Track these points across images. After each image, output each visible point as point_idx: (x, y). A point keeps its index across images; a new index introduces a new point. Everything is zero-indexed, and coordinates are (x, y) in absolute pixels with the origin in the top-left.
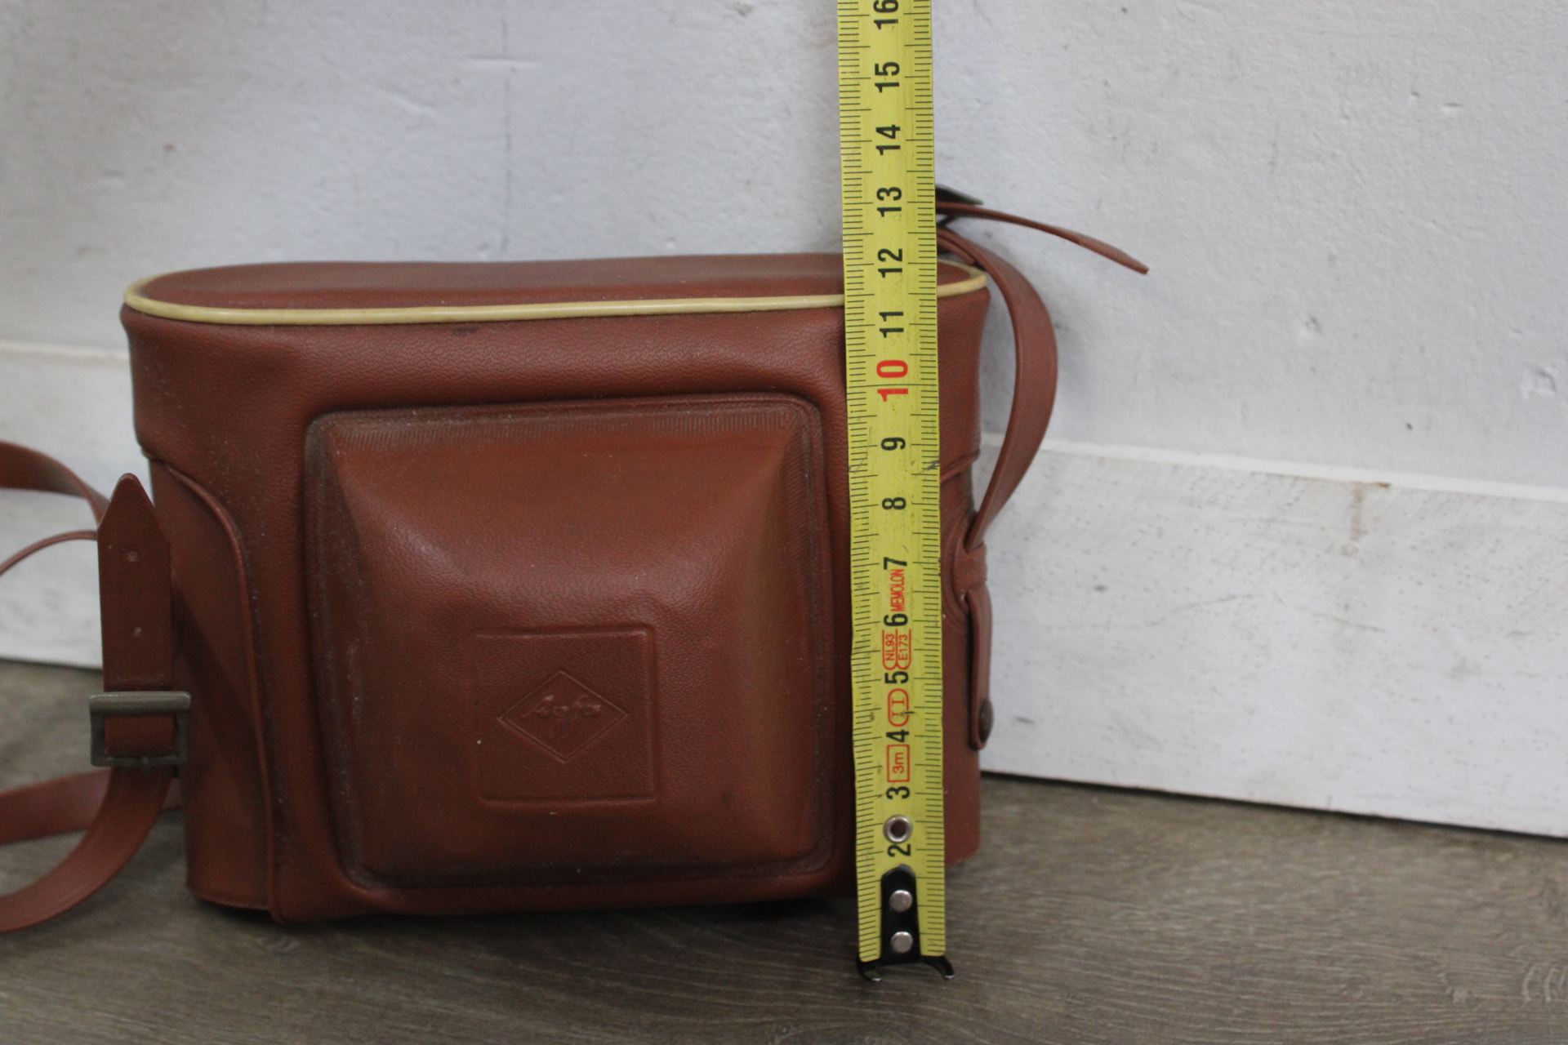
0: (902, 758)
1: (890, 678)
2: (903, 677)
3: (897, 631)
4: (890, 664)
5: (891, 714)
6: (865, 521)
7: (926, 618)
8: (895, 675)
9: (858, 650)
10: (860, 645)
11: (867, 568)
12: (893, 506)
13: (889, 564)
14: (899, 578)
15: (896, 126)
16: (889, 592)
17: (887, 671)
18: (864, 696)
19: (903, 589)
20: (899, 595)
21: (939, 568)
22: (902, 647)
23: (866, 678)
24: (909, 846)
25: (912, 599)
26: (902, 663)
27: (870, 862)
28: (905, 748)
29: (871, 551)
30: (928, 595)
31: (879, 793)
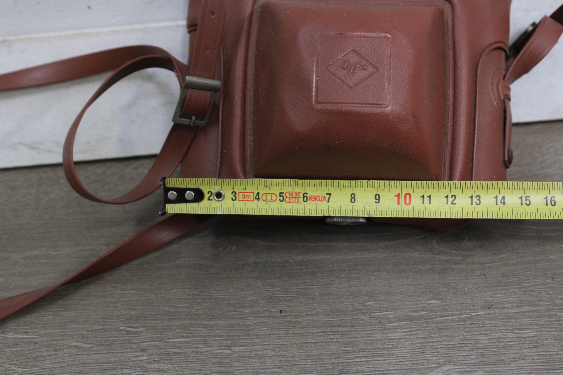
0: (248, 198)
1: (282, 194)
2: (282, 200)
3: (301, 198)
4: (287, 195)
5: (267, 194)
6: (347, 186)
7: (306, 209)
8: (283, 196)
9: (294, 181)
10: (296, 182)
11: (328, 186)
12: (352, 198)
13: (328, 196)
14: (322, 199)
15: (505, 204)
16: (317, 195)
17: (284, 193)
18: (275, 183)
19: (318, 201)
20: (316, 199)
21: (326, 215)
22: (294, 200)
23: (282, 185)
24: (211, 200)
25: (314, 204)
26: (287, 200)
27: (206, 183)
28: (252, 200)
29: (334, 188)
30: (315, 210)
31: (234, 188)
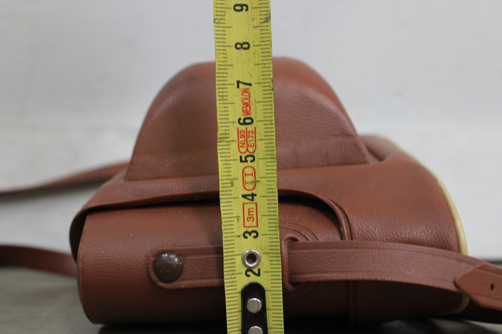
0: (253, 212)
1: (243, 159)
2: (252, 158)
3: (247, 128)
4: (243, 150)
5: (244, 183)
6: (225, 56)
7: (265, 119)
8: (246, 158)
9: (221, 140)
10: (223, 136)
11: (226, 86)
12: (242, 47)
13: (240, 85)
14: (247, 94)
16: (241, 103)
17: (241, 154)
18: (226, 170)
19: (250, 101)
20: (247, 105)
21: (272, 85)
22: (250, 138)
23: (227, 158)
24: (259, 270)
25: (256, 107)
26: (251, 149)
27: (233, 280)
28: (255, 205)
29: (229, 76)
30: (265, 104)
31: (238, 234)
